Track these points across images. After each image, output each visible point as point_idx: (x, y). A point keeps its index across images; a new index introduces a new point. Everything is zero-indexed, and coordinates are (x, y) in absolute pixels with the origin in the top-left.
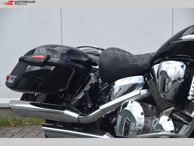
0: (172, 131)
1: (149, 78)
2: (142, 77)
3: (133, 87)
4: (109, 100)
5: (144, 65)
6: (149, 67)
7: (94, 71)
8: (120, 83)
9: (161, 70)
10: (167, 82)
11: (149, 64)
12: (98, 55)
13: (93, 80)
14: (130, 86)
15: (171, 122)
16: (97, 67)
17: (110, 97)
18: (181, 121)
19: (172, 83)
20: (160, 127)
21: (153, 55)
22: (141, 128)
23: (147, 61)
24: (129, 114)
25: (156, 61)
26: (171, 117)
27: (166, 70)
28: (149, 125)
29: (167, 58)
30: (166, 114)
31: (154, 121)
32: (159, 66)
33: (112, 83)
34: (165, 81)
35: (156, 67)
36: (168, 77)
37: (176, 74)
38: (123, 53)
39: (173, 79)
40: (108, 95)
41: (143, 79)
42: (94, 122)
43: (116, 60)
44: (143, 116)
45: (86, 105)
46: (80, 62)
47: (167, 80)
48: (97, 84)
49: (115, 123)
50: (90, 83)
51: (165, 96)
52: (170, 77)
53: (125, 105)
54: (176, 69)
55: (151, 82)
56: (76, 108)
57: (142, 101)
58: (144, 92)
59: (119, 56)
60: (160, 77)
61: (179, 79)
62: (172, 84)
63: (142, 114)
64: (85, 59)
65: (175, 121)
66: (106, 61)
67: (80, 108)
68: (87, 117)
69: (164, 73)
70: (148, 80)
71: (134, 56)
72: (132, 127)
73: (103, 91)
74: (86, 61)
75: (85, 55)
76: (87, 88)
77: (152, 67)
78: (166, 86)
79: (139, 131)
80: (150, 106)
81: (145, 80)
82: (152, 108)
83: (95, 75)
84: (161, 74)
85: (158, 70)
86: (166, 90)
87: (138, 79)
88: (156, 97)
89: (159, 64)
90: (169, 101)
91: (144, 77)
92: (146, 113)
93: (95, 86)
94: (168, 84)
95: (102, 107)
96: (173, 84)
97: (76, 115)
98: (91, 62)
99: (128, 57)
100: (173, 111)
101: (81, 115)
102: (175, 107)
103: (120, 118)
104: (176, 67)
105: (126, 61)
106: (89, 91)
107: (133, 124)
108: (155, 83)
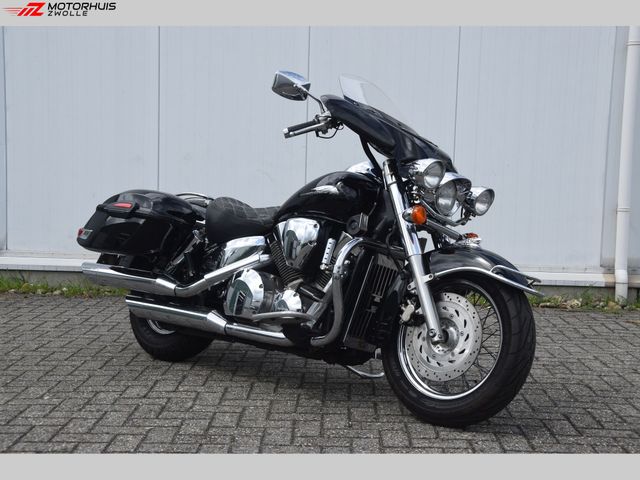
0: (298, 310)
1: (272, 240)
2: (262, 237)
3: (251, 251)
4: (218, 267)
5: (265, 222)
6: (272, 225)
7: (199, 227)
8: (235, 245)
9: (289, 230)
10: (295, 245)
11: (273, 221)
12: (206, 206)
13: (197, 240)
14: (247, 249)
15: (298, 298)
16: (204, 222)
17: (219, 263)
18: (310, 297)
20: (283, 304)
21: (278, 210)
22: (259, 304)
23: (269, 217)
24: (244, 286)
25: (283, 217)
26: (298, 291)
27: (295, 230)
28: (270, 301)
29: (296, 214)
30: (292, 287)
31: (276, 296)
32: (286, 224)
33: (222, 244)
34: (292, 244)
35: (281, 226)
36: (296, 239)
37: (307, 235)
38: (238, 205)
39: (302, 242)
40: (216, 260)
41: (264, 240)
42: (196, 296)
43: (229, 214)
44: (262, 290)
45: (187, 273)
46: (180, 215)
47: (295, 242)
48: (202, 244)
49: (225, 298)
50: (192, 243)
51: (292, 264)
52: (298, 239)
53: (239, 275)
54: (306, 228)
55: (274, 245)
56: (173, 276)
57: (262, 269)
58: (265, 258)
59: (234, 209)
60: (286, 238)
61: (311, 242)
62: (302, 248)
63: (260, 287)
64: (188, 211)
65: (304, 297)
66: (216, 215)
67: (179, 276)
68: (188, 289)
69: (292, 234)
70: (271, 242)
71: (252, 209)
72: (247, 304)
73: (211, 254)
74: (188, 214)
75: (188, 206)
76: (189, 249)
77: (277, 226)
78: (294, 251)
79: (257, 308)
80: (272, 276)
81: (266, 242)
82: (275, 279)
83: (200, 233)
84: (287, 235)
85: (284, 230)
86: (294, 256)
87: (256, 240)
88: (280, 265)
89: (285, 222)
90: (297, 271)
91: (266, 238)
92: (266, 287)
93: (200, 248)
94: (296, 249)
95: (207, 276)
97: (172, 286)
98: (195, 215)
99: (245, 211)
100: (301, 284)
101: (178, 286)
102: (305, 279)
103: (231, 290)
104: (306, 226)
105: (242, 216)
106: (191, 254)
107: (248, 300)
108: (279, 247)
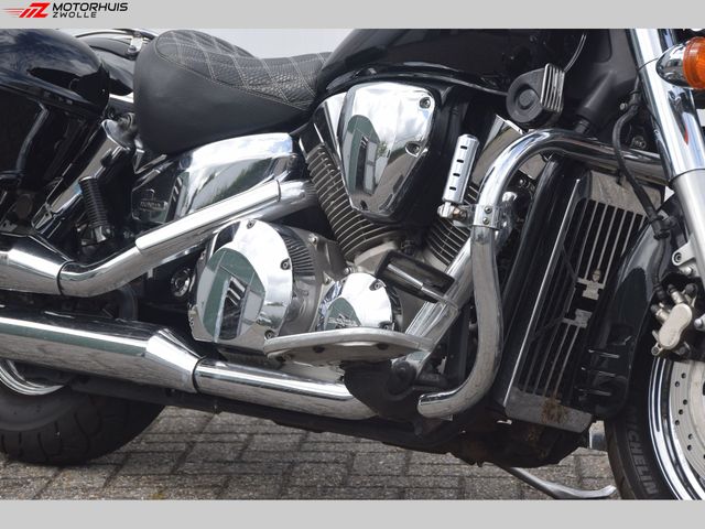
0: (384, 325)
1: (311, 142)
2: (284, 137)
3: (257, 172)
4: (172, 216)
5: (293, 97)
6: (309, 102)
7: (117, 112)
8: (211, 159)
9: (354, 114)
10: (370, 156)
11: (312, 93)
12: (133, 56)
13: (113, 146)
14: (247, 167)
15: (382, 294)
16: (129, 98)
17: (174, 206)
18: (414, 291)
19: (386, 159)
20: (345, 311)
21: (326, 62)
22: (281, 312)
23: (302, 83)
24: (242, 265)
25: (336, 82)
26: (382, 275)
27: (369, 114)
28: (309, 303)
29: (373, 71)
30: (367, 265)
31: (324, 289)
32: (346, 101)
33: (180, 154)
34: (364, 151)
35: (334, 105)
36: (374, 138)
37: (402, 127)
38: (220, 52)
39: (390, 147)
40: (166, 195)
41: (290, 144)
42: (116, 292)
43: (195, 75)
44: (289, 273)
45: (88, 233)
46: (65, 79)
47: (372, 149)
48: (126, 158)
49: (191, 296)
50: (102, 153)
51: (364, 205)
52: (381, 139)
53: (227, 236)
54: (400, 109)
55: (316, 155)
56: (51, 241)
57: (288, 220)
58: (294, 190)
59: (208, 61)
60: (349, 138)
61: (413, 146)
62: (390, 162)
63: (284, 265)
64: (83, 69)
65: (394, 287)
66: (161, 81)
67: (68, 242)
68: (93, 275)
69: (362, 126)
70: (308, 149)
71: (258, 62)
72: (250, 311)
73: (151, 184)
74: (87, 78)
75: (86, 57)
76: (93, 171)
77: (323, 105)
78: (369, 169)
79: (275, 323)
80: (313, 238)
81: (296, 148)
82: (321, 245)
83: (122, 127)
84: (350, 129)
85: (342, 116)
86: (368, 184)
87: (274, 145)
88: (332, 209)
89: (345, 94)
90: (378, 222)
91: (295, 139)
92: (299, 265)
93: (121, 168)
94: (373, 165)
95: (145, 241)
96: (392, 165)
97: (49, 268)
98: (102, 83)
99: (238, 67)
100: (390, 257)
101: (69, 268)
102: (399, 243)
103: (207, 277)
104: (401, 104)
105: (230, 80)
106: (100, 183)
107: (251, 301)
108: (331, 161)
